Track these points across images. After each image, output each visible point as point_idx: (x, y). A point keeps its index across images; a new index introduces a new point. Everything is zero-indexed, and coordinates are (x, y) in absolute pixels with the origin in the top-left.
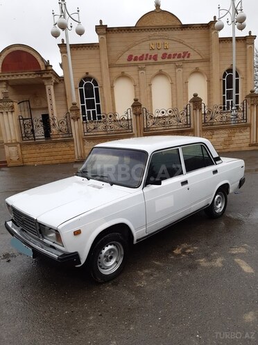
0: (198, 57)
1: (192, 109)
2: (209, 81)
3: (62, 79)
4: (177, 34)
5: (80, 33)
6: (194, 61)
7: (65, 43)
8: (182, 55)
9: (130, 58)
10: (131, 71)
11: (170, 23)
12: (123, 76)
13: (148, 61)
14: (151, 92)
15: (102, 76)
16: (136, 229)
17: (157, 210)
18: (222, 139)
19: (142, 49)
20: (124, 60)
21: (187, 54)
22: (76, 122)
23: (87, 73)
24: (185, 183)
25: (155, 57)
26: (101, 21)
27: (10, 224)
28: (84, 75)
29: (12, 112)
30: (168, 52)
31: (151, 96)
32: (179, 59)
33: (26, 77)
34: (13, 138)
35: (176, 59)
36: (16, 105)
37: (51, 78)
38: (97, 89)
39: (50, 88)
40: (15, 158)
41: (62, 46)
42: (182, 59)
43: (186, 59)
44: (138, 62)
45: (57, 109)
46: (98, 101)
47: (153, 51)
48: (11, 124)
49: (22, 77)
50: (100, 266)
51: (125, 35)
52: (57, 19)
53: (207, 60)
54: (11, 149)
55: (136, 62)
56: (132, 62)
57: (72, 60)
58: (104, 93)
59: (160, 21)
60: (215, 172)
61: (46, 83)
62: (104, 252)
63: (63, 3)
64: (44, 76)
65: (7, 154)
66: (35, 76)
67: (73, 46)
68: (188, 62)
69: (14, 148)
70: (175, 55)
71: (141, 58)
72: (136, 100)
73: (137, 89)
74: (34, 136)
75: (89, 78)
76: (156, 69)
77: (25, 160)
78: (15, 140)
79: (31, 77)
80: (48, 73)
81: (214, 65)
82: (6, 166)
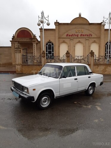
0: (95, 36)
1: (90, 56)
2: (99, 46)
3: (39, 42)
4: (87, 27)
5: (48, 24)
6: (94, 38)
7: (42, 28)
8: (89, 35)
9: (67, 35)
10: (67, 40)
11: (85, 22)
12: (64, 42)
13: (75, 37)
14: (75, 49)
15: (55, 42)
16: (56, 93)
17: (64, 87)
18: (102, 69)
19: (73, 32)
20: (65, 36)
21: (91, 35)
22: (44, 58)
23: (50, 40)
24: (76, 79)
25: (78, 35)
26: (57, 21)
27: (12, 88)
28: (48, 41)
29: (20, 53)
30: (83, 34)
31: (75, 51)
32: (87, 37)
33: (26, 40)
34: (19, 63)
35: (86, 37)
36: (22, 50)
37: (35, 41)
38: (53, 47)
39: (35, 45)
40: (19, 70)
41: (41, 29)
42: (88, 37)
43: (90, 37)
44: (70, 37)
45: (37, 54)
46: (53, 51)
47: (76, 33)
48: (19, 57)
49: (24, 40)
50: (42, 104)
51: (66, 26)
52: (40, 19)
53: (99, 38)
54: (18, 66)
55: (69, 37)
56: (68, 37)
57: (44, 35)
58: (56, 48)
59: (81, 21)
60: (89, 77)
61: (33, 43)
62: (43, 99)
63: (43, 13)
64: (33, 40)
65: (16, 68)
66: (29, 40)
67: (45, 30)
68: (91, 38)
69: (19, 66)
70: (86, 35)
71: (72, 35)
72: (67, 51)
73: (69, 48)
74: (27, 62)
75: (50, 42)
76: (78, 40)
77: (23, 71)
78: (20, 63)
79: (28, 40)
80: (34, 39)
81: (102, 40)
82: (15, 73)
